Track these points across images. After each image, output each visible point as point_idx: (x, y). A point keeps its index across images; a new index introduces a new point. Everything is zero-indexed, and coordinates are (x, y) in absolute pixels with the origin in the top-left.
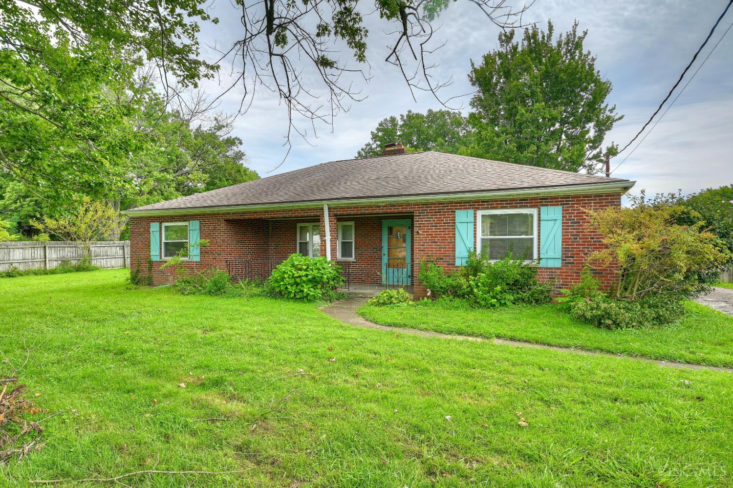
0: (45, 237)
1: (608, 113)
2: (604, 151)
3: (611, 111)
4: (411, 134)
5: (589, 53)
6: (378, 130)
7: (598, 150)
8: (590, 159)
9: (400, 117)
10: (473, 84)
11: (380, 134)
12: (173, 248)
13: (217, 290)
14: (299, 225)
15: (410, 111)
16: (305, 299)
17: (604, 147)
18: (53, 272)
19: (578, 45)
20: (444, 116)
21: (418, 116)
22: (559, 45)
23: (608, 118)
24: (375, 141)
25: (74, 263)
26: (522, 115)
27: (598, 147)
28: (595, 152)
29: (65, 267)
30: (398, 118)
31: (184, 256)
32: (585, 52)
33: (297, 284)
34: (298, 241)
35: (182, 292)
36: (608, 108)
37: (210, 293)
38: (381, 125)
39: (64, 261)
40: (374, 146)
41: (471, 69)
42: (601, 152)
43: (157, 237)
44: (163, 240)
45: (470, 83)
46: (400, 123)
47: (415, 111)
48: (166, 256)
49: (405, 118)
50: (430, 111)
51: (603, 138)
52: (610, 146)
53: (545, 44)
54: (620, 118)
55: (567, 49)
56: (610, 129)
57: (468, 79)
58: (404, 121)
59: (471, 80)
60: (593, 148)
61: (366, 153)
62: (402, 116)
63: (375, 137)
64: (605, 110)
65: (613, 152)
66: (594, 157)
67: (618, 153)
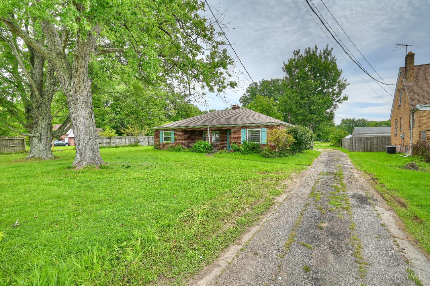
0: (125, 135)
1: (343, 82)
2: (342, 98)
3: (345, 81)
4: (264, 89)
5: (334, 57)
6: (249, 88)
7: (339, 98)
8: (336, 102)
9: (259, 82)
10: (284, 71)
11: (250, 89)
12: (166, 139)
13: (179, 150)
14: (204, 132)
15: (263, 79)
16: (201, 152)
17: (342, 96)
18: (128, 146)
19: (329, 54)
20: (279, 81)
21: (267, 82)
22: (320, 54)
23: (344, 84)
24: (248, 93)
25: (133, 143)
26: (302, 85)
27: (339, 96)
28: (338, 99)
29: (131, 145)
30: (258, 82)
31: (170, 141)
32: (332, 56)
33: (199, 148)
34: (203, 137)
35: (169, 151)
36: (344, 80)
37: (177, 151)
38: (250, 85)
39: (131, 143)
40: (247, 95)
41: (283, 65)
42: (340, 99)
43: (162, 135)
44: (164, 136)
45: (283, 71)
46: (259, 84)
47: (265, 79)
48: (165, 141)
49: (261, 82)
50: (272, 79)
51: (341, 93)
52: (344, 96)
53: (314, 54)
54: (349, 84)
55: (324, 56)
56: (345, 89)
57: (282, 69)
58: (261, 84)
59: (283, 70)
60: (337, 97)
61: (243, 98)
62: (260, 81)
63: (248, 91)
64: (342, 81)
65: (345, 99)
66: (338, 101)
67: (348, 99)
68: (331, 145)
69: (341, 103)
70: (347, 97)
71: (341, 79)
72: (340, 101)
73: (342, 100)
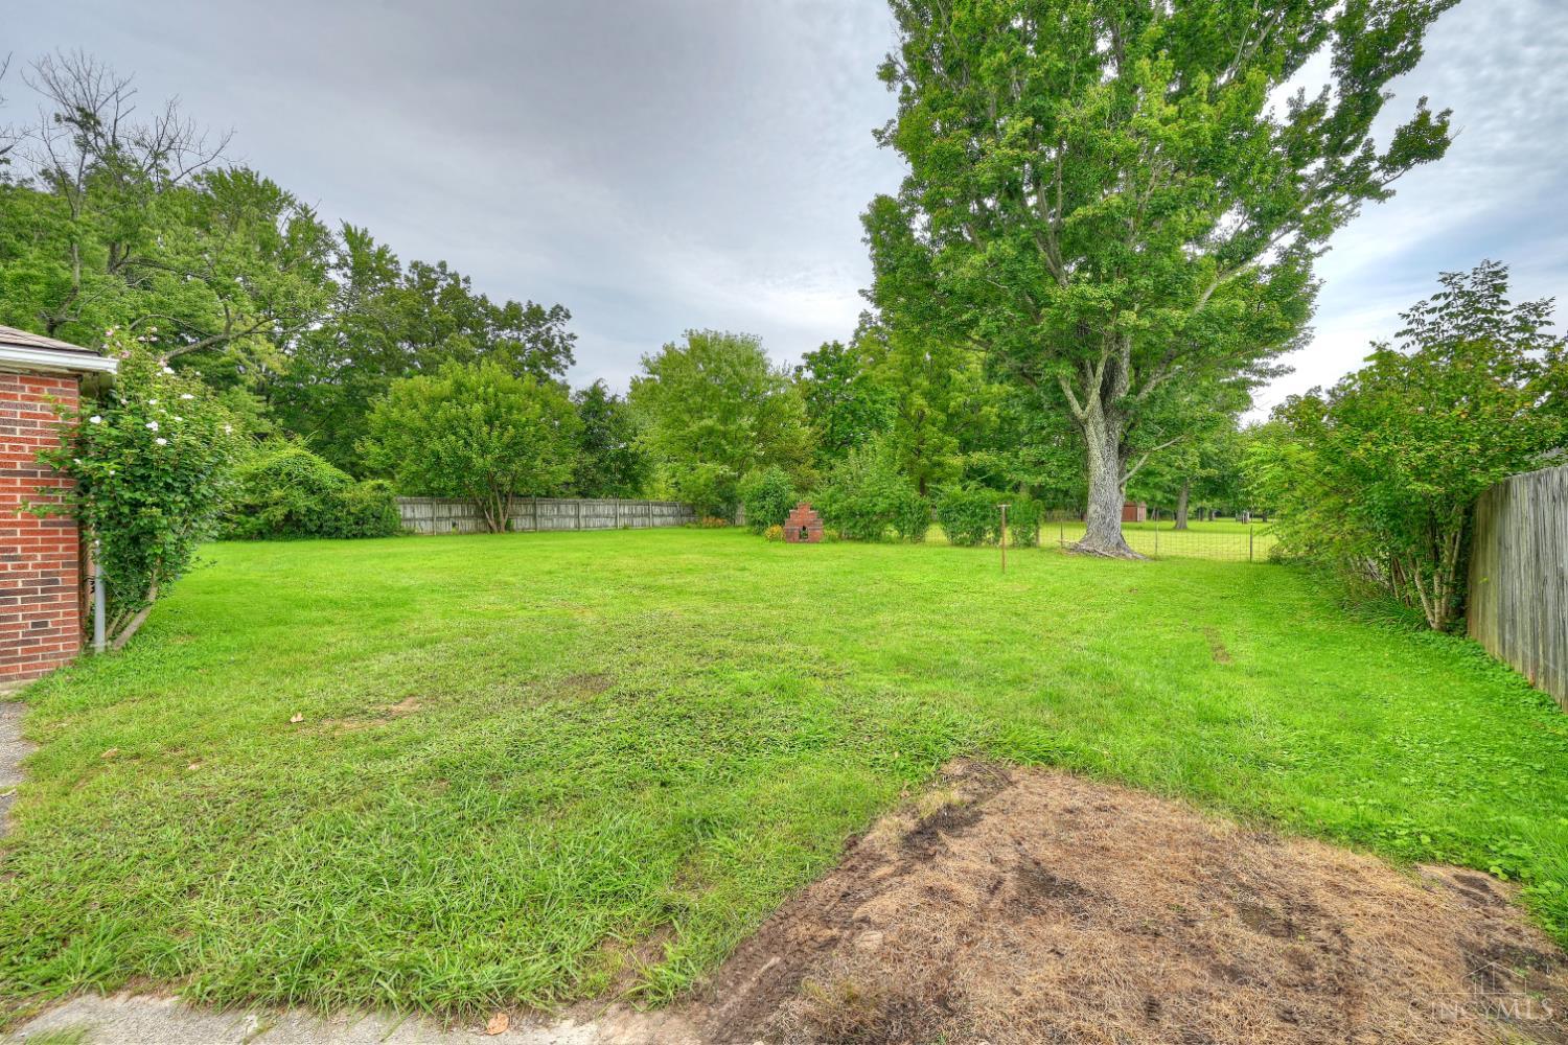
2: (1382, 148)
7: (1358, 153)
42: (1368, 156)
65: (1420, 143)
66: (1340, 184)
67: (1446, 143)
69: (1374, 192)
70: (1444, 126)
72: (1370, 173)
73: (1381, 167)
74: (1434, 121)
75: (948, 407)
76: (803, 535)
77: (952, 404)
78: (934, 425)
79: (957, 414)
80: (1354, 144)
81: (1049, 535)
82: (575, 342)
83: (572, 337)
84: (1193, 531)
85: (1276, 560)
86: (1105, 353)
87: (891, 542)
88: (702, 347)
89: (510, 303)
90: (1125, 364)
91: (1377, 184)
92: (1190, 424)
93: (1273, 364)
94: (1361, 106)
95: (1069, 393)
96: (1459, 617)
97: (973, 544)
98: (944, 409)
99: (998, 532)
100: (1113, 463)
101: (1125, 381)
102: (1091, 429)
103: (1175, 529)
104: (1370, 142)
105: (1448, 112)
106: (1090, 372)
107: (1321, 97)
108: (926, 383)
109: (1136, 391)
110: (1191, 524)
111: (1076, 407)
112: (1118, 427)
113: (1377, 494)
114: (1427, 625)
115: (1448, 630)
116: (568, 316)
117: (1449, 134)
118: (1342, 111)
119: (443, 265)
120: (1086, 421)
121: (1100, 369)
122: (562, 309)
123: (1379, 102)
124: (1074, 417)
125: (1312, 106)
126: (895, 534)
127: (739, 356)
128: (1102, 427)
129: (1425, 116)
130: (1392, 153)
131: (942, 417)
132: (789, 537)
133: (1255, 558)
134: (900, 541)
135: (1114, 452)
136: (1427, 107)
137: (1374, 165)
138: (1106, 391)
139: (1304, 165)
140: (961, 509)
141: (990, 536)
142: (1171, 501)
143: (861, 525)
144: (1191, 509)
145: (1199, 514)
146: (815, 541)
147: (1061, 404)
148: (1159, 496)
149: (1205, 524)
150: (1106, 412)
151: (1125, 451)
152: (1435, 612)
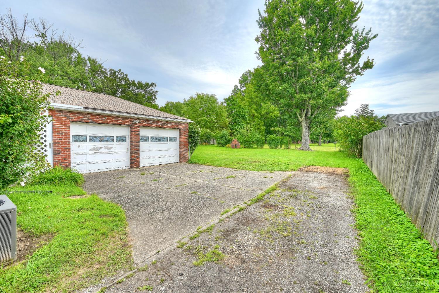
2: (361, 65)
3: (367, 33)
7: (356, 66)
8: (350, 73)
17: (361, 62)
23: (365, 38)
28: (354, 68)
36: (365, 32)
42: (358, 67)
54: (375, 37)
60: (353, 65)
64: (362, 33)
65: (368, 65)
66: (353, 71)
67: (373, 66)
68: (342, 149)
69: (360, 74)
70: (372, 63)
71: (360, 32)
72: (359, 70)
73: (361, 69)
74: (370, 61)
75: (261, 113)
76: (235, 146)
77: (262, 112)
78: (257, 118)
79: (263, 115)
80: (356, 63)
81: (293, 147)
82: (158, 93)
83: (157, 92)
84: (323, 146)
85: (340, 151)
86: (306, 107)
87: (255, 148)
88: (201, 98)
89: (139, 82)
90: (310, 109)
91: (360, 73)
92: (323, 123)
93: (340, 109)
94: (358, 56)
95: (298, 115)
96: (361, 156)
97: (275, 148)
98: (260, 114)
99: (281, 146)
100: (307, 130)
101: (310, 113)
102: (303, 123)
103: (318, 146)
104: (359, 64)
105: (373, 60)
106: (303, 111)
107: (350, 51)
108: (255, 107)
109: (312, 115)
110: (322, 144)
111: (300, 118)
112: (308, 122)
113: (349, 139)
114: (357, 157)
115: (359, 158)
116: (156, 86)
117: (373, 64)
118: (354, 57)
119: (120, 70)
120: (302, 121)
121: (305, 111)
122: (154, 84)
123: (361, 55)
124: (299, 120)
125: (348, 53)
126: (256, 146)
127: (211, 100)
128: (305, 123)
129: (369, 60)
130: (363, 67)
131: (260, 116)
132: (232, 147)
133: (336, 151)
134: (258, 148)
135: (307, 128)
136: (369, 59)
137: (360, 69)
138: (306, 115)
139: (347, 65)
140: (273, 140)
141: (279, 147)
142: (317, 138)
143: (248, 144)
144: (322, 140)
145: (324, 142)
146: (239, 148)
147: (296, 117)
148: (315, 137)
149: (326, 144)
150: (306, 119)
151: (309, 128)
152: (358, 155)
